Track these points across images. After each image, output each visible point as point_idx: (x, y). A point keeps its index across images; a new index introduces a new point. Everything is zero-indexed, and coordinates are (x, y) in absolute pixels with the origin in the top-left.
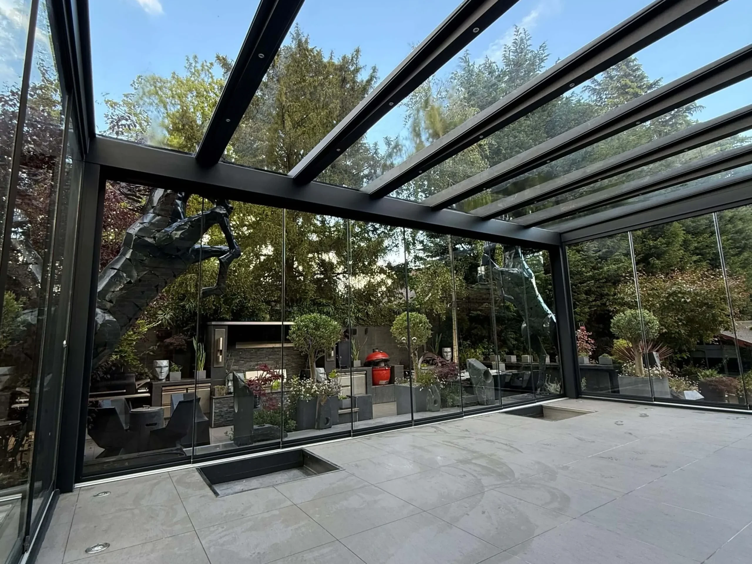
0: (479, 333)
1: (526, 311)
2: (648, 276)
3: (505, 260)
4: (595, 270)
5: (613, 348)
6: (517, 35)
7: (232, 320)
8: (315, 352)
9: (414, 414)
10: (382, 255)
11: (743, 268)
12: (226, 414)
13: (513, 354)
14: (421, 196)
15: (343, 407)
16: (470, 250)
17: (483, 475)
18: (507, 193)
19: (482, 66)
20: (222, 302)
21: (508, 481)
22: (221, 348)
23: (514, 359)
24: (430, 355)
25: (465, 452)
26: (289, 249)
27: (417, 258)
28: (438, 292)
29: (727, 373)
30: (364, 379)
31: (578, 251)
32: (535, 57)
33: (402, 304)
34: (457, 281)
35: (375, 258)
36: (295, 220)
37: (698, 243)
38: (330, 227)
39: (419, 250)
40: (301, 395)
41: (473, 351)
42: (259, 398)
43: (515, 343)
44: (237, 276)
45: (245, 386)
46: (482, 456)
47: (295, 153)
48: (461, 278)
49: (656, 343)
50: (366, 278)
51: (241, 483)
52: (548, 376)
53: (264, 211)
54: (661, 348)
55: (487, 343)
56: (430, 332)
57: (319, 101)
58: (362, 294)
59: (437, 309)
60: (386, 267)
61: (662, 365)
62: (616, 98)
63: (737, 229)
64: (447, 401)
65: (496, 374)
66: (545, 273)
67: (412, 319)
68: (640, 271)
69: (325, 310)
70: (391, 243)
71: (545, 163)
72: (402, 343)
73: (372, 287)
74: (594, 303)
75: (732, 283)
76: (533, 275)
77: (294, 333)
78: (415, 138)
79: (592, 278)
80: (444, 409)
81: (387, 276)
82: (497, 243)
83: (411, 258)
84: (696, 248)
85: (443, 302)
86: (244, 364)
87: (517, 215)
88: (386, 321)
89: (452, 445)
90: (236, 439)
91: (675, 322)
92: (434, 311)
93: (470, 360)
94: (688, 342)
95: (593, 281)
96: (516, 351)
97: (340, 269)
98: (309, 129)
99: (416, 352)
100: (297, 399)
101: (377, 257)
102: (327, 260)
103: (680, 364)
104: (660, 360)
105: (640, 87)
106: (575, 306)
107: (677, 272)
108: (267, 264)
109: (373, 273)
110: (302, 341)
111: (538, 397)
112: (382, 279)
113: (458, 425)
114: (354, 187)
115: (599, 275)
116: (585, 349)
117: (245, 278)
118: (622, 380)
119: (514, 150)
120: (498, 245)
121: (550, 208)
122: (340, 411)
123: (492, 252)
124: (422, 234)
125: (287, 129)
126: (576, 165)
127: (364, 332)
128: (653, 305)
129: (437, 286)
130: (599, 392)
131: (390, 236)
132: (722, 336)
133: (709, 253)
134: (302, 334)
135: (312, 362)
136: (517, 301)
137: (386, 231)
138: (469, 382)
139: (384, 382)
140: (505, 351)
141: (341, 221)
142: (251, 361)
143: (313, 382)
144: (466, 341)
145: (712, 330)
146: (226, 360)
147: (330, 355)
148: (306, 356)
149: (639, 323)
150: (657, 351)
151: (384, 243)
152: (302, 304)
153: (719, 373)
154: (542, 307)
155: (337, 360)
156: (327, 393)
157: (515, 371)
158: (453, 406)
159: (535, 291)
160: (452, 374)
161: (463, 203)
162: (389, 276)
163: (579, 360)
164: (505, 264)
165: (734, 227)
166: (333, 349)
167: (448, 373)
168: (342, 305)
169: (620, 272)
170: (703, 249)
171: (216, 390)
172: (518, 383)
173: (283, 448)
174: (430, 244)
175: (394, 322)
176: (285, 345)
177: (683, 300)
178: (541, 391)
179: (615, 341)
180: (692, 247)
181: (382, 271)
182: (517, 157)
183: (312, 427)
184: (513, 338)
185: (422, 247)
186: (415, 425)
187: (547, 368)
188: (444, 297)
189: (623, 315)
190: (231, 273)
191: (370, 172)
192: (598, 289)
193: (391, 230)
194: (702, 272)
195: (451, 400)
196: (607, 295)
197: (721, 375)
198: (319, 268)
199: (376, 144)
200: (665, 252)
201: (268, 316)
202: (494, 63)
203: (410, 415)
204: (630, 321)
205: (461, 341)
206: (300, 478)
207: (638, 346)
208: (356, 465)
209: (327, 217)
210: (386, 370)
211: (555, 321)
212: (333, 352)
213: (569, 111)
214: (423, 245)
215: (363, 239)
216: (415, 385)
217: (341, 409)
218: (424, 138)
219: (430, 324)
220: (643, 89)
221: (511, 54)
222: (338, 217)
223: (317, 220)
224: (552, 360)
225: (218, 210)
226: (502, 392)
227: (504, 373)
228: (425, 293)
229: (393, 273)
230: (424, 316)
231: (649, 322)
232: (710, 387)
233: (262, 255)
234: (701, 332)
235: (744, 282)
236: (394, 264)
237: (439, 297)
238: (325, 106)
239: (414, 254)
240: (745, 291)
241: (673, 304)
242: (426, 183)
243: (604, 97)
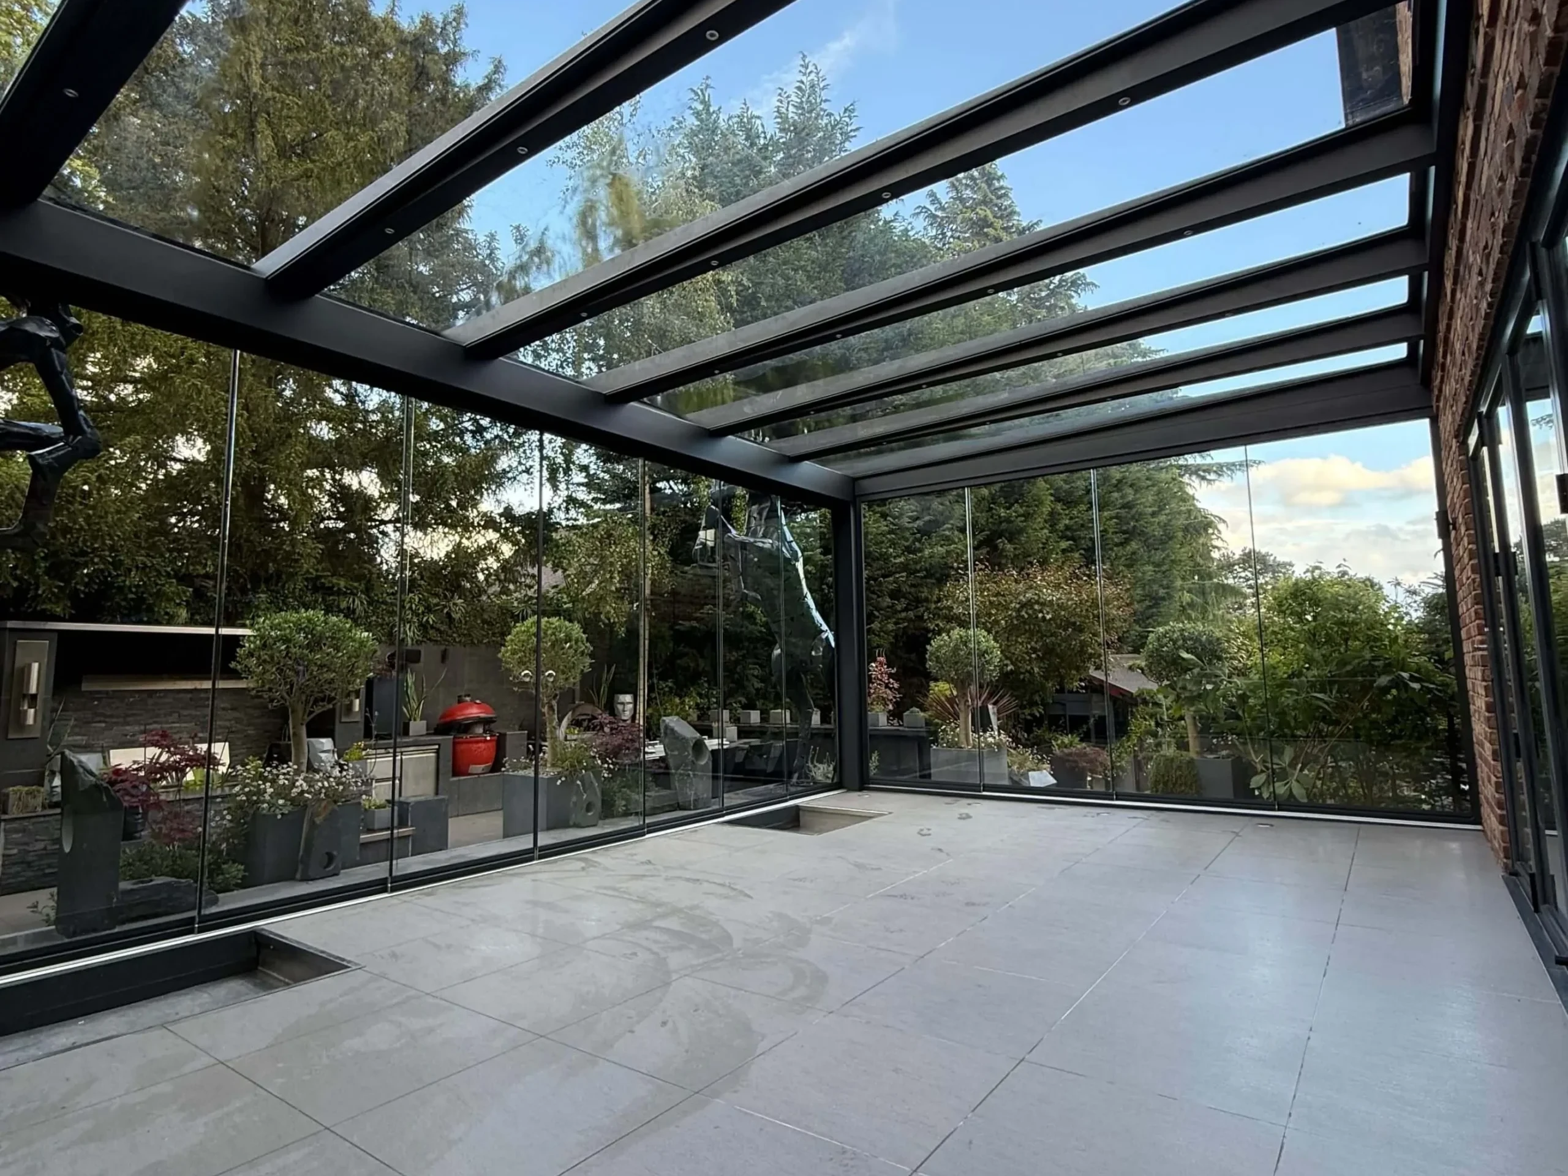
0: (692, 665)
1: (783, 624)
2: (993, 570)
3: (749, 522)
4: (909, 553)
5: (926, 696)
6: (804, 74)
7: (73, 619)
8: (307, 702)
9: (540, 835)
10: (493, 487)
11: (1128, 566)
12: (41, 857)
13: (754, 708)
14: (589, 369)
15: (376, 827)
16: (684, 495)
17: (673, 949)
18: (763, 386)
19: (735, 120)
20: (40, 571)
21: (719, 955)
22: (33, 690)
23: (755, 717)
24: (588, 709)
25: (640, 906)
26: (253, 452)
27: (571, 500)
28: (612, 578)
29: (1093, 739)
30: (433, 761)
31: (884, 516)
32: (833, 127)
33: (531, 598)
34: (654, 556)
35: (476, 493)
36: (272, 382)
37: (1071, 518)
38: (367, 412)
39: (579, 484)
40: (264, 802)
41: (677, 700)
42: (145, 814)
43: (758, 685)
44: (93, 508)
45: (97, 787)
46: (675, 911)
47: (283, 221)
48: (662, 552)
49: (994, 690)
50: (451, 537)
51: (73, 1027)
52: (815, 749)
53: (183, 349)
54: (1002, 697)
55: (706, 685)
56: (588, 661)
57: (352, 104)
58: (440, 572)
59: (609, 612)
60: (501, 515)
61: (999, 728)
62: (966, 240)
63: (1126, 501)
64: (613, 805)
65: (716, 747)
66: (824, 553)
67: (549, 632)
68: (981, 561)
69: (343, 605)
70: (515, 464)
71: (832, 338)
72: (523, 684)
73: (466, 558)
74: (904, 614)
75: (1111, 591)
76: (800, 554)
77: (251, 654)
78: (584, 243)
79: (904, 567)
80: (607, 821)
81: (502, 535)
82: (739, 485)
83: (560, 501)
84: (1067, 528)
85: (622, 598)
86: (104, 729)
87: (780, 434)
88: (494, 634)
89: (616, 894)
90: (61, 921)
91: (1027, 653)
92: (602, 617)
93: (667, 719)
94: (1043, 688)
95: (904, 574)
96: (762, 701)
97: (389, 512)
98: (323, 169)
99: (554, 703)
100: (251, 812)
101: (479, 491)
102: (355, 486)
103: (1028, 727)
104: (999, 719)
105: (1006, 229)
106: (871, 618)
107: (1036, 567)
108: (187, 483)
109: (467, 527)
110: (273, 675)
111: (793, 789)
112: (490, 542)
113: (634, 852)
114: (433, 325)
115: (916, 563)
116: (884, 699)
117: (118, 512)
118: (938, 754)
119: (784, 304)
120: (740, 491)
121: (840, 427)
122: (364, 837)
123: (726, 504)
124: (586, 451)
125: (263, 156)
126: (888, 350)
127: (439, 657)
128: (997, 622)
129: (612, 564)
130: (898, 778)
131: (516, 449)
132: (1091, 679)
133: (1085, 538)
134: (272, 657)
135: (297, 726)
136: (768, 602)
137: (506, 436)
138: (662, 765)
139: (478, 768)
140: (740, 702)
141: (394, 398)
142: (128, 724)
143: (297, 772)
144: (665, 680)
145: (1078, 669)
146: (49, 720)
147: (349, 708)
148: (282, 714)
149: (970, 653)
150: (995, 704)
151: (500, 462)
152: (283, 587)
153: (1082, 740)
154: (812, 618)
155: (367, 722)
156: (333, 797)
157: (755, 742)
158: (626, 814)
159: (801, 585)
160: (628, 748)
161: (675, 395)
162: (505, 537)
163: (870, 720)
164: (748, 528)
165: (1122, 497)
166: (357, 694)
167: (620, 747)
168: (388, 594)
169: (950, 560)
170: (1076, 530)
171: (12, 798)
172: (759, 764)
173: (201, 930)
174: (602, 475)
175: (509, 638)
176: (221, 685)
177: (1040, 615)
178: (799, 778)
179: (932, 684)
180: (1061, 526)
181: (490, 523)
182: (784, 318)
183: (289, 877)
184: (757, 677)
185: (586, 480)
186: (540, 857)
187: (813, 735)
188: (625, 589)
189: (946, 638)
190: (74, 496)
191: (476, 299)
192: (913, 590)
193: (517, 434)
194: (1072, 569)
195: (624, 803)
196: (927, 600)
197: (1084, 745)
198: (333, 505)
199: (492, 237)
200: (1021, 531)
201: (184, 613)
202: (758, 117)
203: (532, 835)
204: (956, 649)
205: (655, 681)
206: (247, 997)
207: (965, 694)
208: (394, 955)
209: (362, 389)
210: (486, 741)
211: (833, 644)
212: (357, 701)
213: (886, 248)
214: (588, 476)
215: (450, 448)
216: (547, 772)
217: (370, 831)
218: (603, 244)
219: (588, 644)
220: (1011, 233)
221: (791, 108)
222: (388, 390)
223: (335, 392)
224: (824, 719)
225: (31, 328)
226: (727, 783)
227: (734, 745)
228: (584, 578)
229: (516, 529)
230: (577, 626)
231: (986, 652)
232: (1067, 764)
233: (176, 460)
234: (1062, 671)
235: (1127, 590)
236: (519, 511)
237: (613, 588)
238: (370, 121)
239: (566, 493)
240: (1128, 605)
241: (1025, 623)
242: (602, 342)
243: (949, 234)
